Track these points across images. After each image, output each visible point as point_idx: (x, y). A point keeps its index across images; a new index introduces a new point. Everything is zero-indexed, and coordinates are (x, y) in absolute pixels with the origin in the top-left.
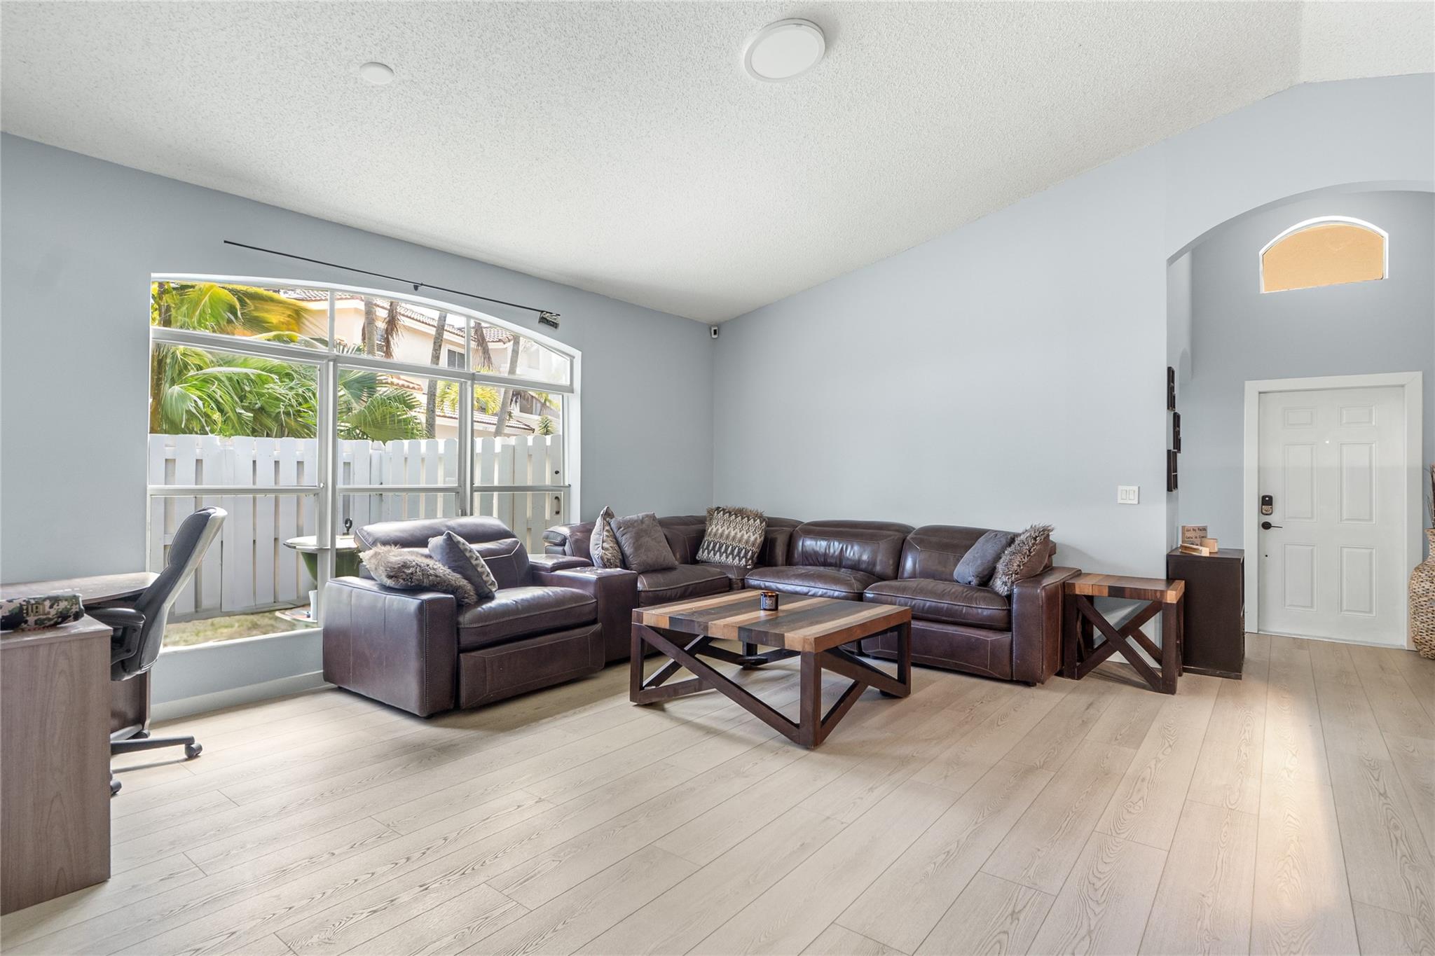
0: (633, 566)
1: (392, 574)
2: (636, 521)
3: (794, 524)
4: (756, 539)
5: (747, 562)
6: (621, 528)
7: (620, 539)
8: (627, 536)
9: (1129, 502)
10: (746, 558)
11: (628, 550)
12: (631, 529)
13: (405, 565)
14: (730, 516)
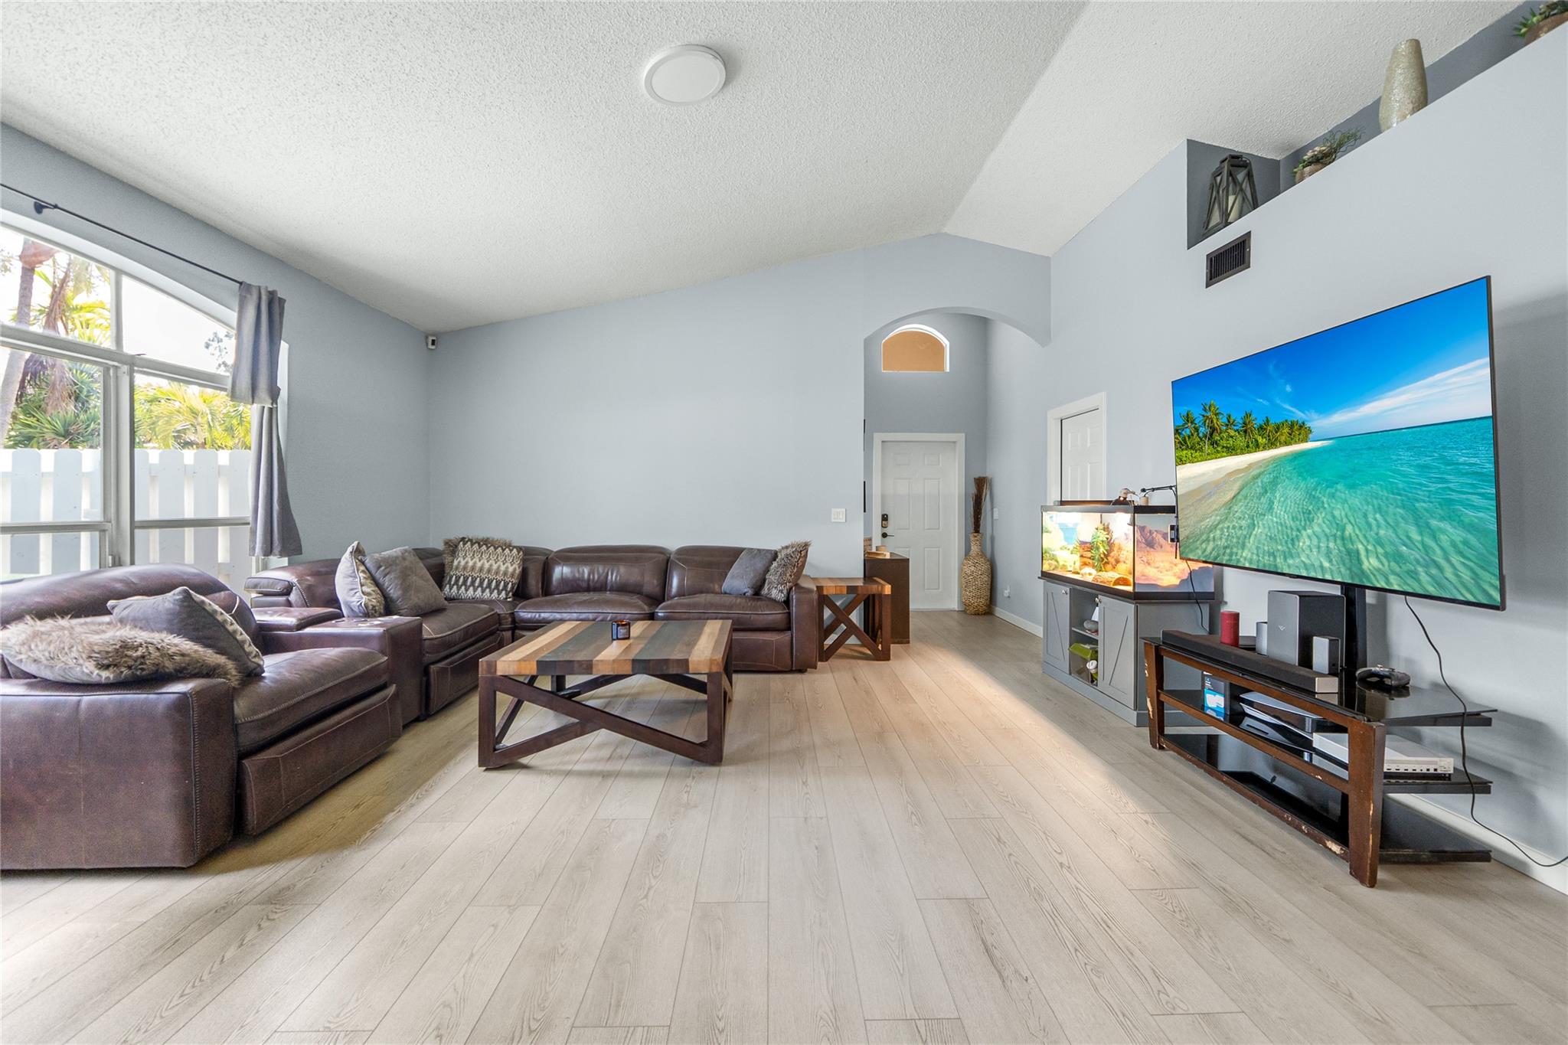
0: (404, 611)
1: (105, 662)
2: (397, 558)
3: (545, 553)
4: (515, 569)
5: (507, 594)
6: (380, 567)
7: (381, 580)
8: (392, 576)
9: (839, 521)
10: (506, 591)
11: (394, 592)
12: (394, 567)
13: (125, 646)
14: (480, 547)
